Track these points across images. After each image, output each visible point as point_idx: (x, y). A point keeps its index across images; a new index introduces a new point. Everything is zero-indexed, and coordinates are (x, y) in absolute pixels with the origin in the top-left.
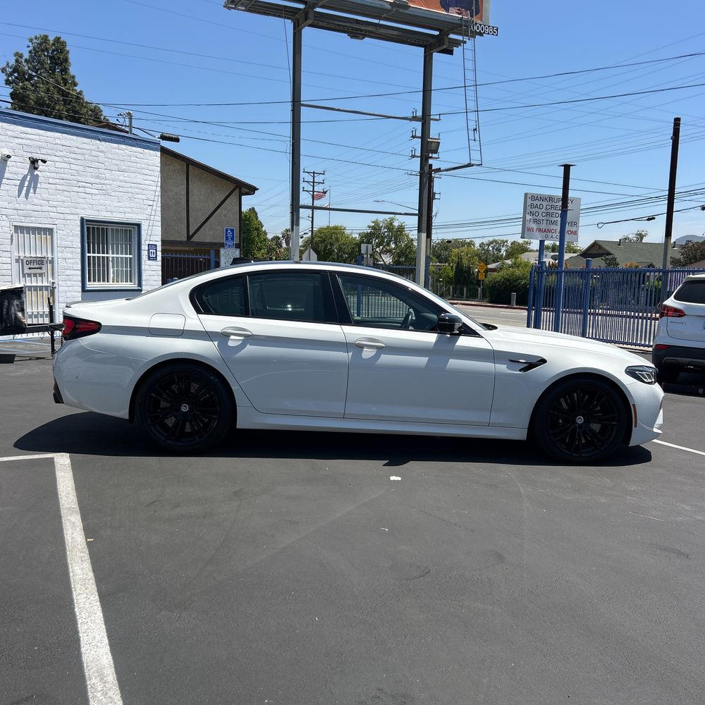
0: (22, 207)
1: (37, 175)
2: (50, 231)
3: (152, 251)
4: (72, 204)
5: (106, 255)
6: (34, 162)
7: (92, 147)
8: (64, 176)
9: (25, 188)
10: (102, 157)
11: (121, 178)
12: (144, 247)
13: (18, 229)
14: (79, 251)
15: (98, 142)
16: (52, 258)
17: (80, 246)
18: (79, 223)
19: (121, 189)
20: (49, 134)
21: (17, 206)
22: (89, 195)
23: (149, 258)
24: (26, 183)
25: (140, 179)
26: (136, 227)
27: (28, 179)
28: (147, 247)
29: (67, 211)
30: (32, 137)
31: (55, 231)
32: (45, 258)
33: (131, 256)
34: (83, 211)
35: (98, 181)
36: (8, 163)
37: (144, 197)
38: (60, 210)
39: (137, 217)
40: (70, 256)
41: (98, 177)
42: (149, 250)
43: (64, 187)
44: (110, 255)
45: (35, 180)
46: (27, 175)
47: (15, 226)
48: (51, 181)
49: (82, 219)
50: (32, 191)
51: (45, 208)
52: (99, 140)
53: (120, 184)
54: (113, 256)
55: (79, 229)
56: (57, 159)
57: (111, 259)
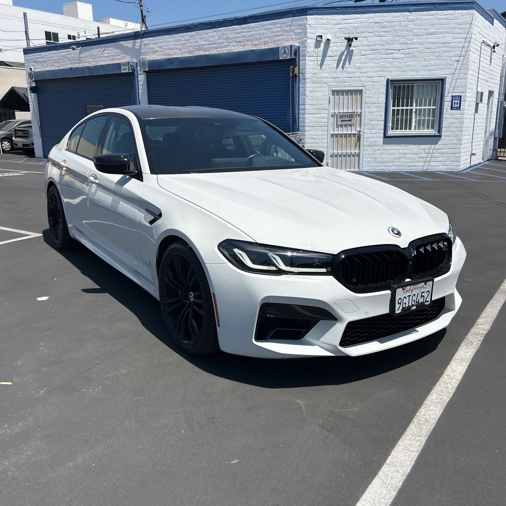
0: (340, 75)
1: (353, 50)
2: (361, 92)
3: (456, 101)
4: (380, 69)
5: (409, 108)
6: (350, 40)
7: (401, 19)
8: (374, 47)
9: (342, 61)
10: (411, 26)
11: (429, 41)
12: (447, 99)
13: (334, 92)
14: (384, 105)
15: (408, 13)
16: (361, 112)
17: (384, 102)
18: (385, 83)
19: (428, 51)
20: (364, 16)
21: (335, 75)
22: (396, 60)
23: (452, 108)
24: (344, 57)
25: (448, 38)
26: (441, 81)
27: (345, 54)
28: (451, 97)
29: (376, 74)
30: (350, 21)
31: (364, 92)
32: (354, 112)
33: (435, 107)
34: (390, 74)
35: (405, 46)
36: (331, 44)
37: (451, 54)
38: (369, 74)
39: (443, 73)
40: (375, 110)
41: (406, 43)
42: (452, 101)
43: (373, 56)
44: (414, 108)
45: (350, 54)
46: (345, 51)
47: (332, 91)
48: (363, 53)
49: (388, 80)
50: (347, 62)
51: (358, 74)
52: (409, 12)
53: (426, 46)
54: (417, 108)
55: (385, 88)
56: (369, 35)
57: (414, 110)
